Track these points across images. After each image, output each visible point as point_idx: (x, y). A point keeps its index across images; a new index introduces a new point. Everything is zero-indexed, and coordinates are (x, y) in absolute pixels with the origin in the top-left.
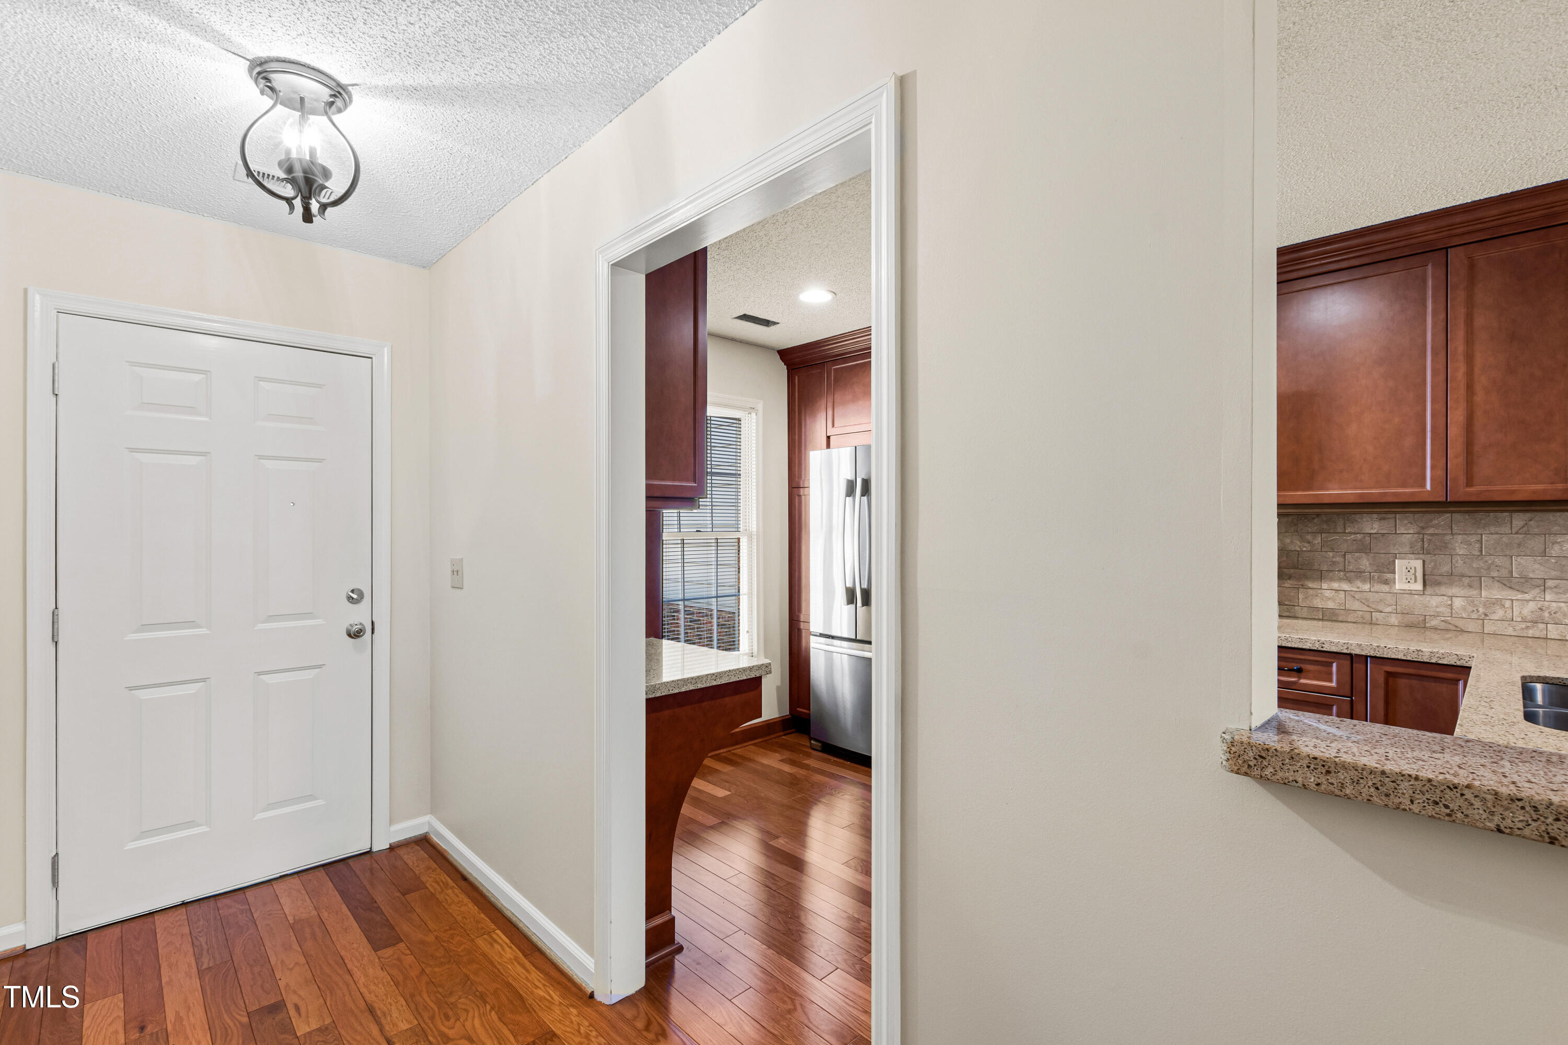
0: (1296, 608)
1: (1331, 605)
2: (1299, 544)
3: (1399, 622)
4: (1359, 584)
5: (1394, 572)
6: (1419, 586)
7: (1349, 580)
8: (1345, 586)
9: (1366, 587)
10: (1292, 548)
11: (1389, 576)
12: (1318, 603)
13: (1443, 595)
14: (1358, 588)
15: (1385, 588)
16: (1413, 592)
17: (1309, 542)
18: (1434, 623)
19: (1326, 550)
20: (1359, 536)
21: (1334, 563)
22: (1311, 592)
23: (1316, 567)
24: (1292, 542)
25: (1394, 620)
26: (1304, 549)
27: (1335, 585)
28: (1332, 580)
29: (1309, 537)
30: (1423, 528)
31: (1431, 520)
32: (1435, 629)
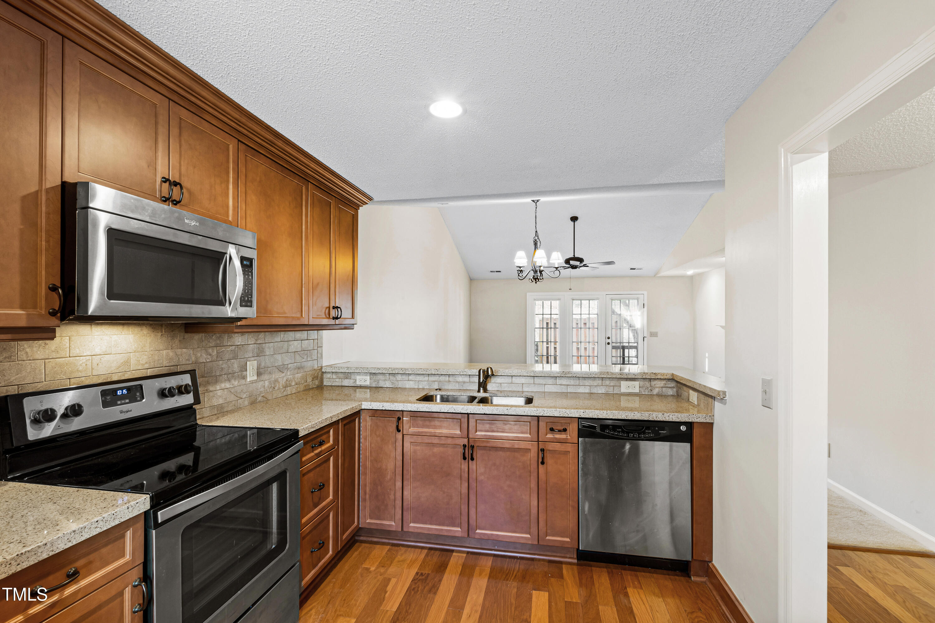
0: (203, 409)
1: (221, 401)
2: (206, 357)
3: (248, 403)
4: (233, 381)
5: (246, 370)
6: (255, 378)
7: (229, 380)
8: (228, 385)
9: (236, 383)
10: (202, 360)
11: (245, 373)
12: (215, 402)
13: (262, 381)
14: (233, 385)
15: (243, 382)
16: (254, 382)
17: (210, 355)
18: (260, 399)
19: (219, 360)
20: (233, 347)
21: (222, 368)
22: (211, 394)
23: (213, 374)
24: (201, 355)
25: (246, 403)
26: (208, 361)
27: (223, 385)
28: (222, 382)
29: (210, 350)
30: (256, 340)
31: (259, 335)
32: (260, 402)
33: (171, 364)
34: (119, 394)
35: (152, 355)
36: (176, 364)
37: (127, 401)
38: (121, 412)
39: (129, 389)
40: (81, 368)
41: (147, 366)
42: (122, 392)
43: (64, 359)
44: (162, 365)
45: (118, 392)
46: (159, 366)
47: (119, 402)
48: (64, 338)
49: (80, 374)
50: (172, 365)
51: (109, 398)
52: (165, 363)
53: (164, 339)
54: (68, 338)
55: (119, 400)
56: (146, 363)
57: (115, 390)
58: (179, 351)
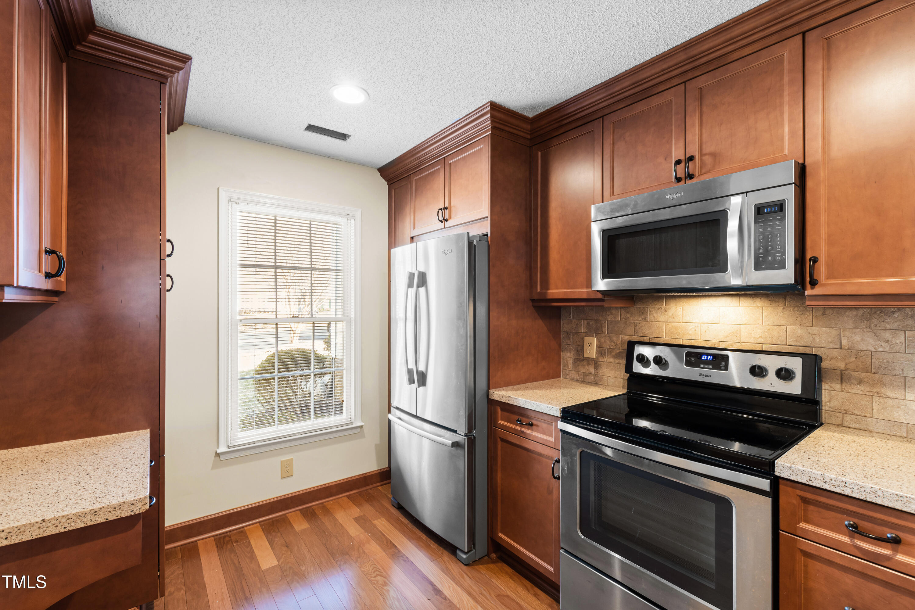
2: (873, 343)
10: (864, 347)
17: (887, 341)
19: (911, 351)
22: (890, 401)
23: (897, 372)
24: (864, 340)
26: (881, 349)
29: (887, 335)
33: (799, 344)
34: (703, 358)
35: (769, 329)
36: (809, 344)
37: (711, 367)
38: (700, 374)
39: (714, 356)
40: (691, 332)
41: (761, 341)
42: (707, 358)
43: (678, 323)
44: (784, 343)
45: (703, 356)
46: (779, 343)
47: (702, 366)
48: (678, 307)
49: (690, 337)
50: (802, 345)
51: (693, 359)
52: (790, 341)
53: (788, 312)
54: (681, 307)
55: (702, 364)
56: (761, 337)
57: (701, 354)
58: (815, 330)
